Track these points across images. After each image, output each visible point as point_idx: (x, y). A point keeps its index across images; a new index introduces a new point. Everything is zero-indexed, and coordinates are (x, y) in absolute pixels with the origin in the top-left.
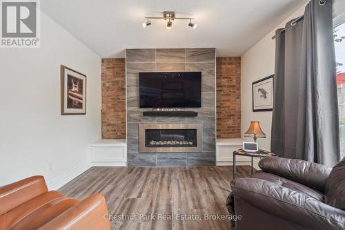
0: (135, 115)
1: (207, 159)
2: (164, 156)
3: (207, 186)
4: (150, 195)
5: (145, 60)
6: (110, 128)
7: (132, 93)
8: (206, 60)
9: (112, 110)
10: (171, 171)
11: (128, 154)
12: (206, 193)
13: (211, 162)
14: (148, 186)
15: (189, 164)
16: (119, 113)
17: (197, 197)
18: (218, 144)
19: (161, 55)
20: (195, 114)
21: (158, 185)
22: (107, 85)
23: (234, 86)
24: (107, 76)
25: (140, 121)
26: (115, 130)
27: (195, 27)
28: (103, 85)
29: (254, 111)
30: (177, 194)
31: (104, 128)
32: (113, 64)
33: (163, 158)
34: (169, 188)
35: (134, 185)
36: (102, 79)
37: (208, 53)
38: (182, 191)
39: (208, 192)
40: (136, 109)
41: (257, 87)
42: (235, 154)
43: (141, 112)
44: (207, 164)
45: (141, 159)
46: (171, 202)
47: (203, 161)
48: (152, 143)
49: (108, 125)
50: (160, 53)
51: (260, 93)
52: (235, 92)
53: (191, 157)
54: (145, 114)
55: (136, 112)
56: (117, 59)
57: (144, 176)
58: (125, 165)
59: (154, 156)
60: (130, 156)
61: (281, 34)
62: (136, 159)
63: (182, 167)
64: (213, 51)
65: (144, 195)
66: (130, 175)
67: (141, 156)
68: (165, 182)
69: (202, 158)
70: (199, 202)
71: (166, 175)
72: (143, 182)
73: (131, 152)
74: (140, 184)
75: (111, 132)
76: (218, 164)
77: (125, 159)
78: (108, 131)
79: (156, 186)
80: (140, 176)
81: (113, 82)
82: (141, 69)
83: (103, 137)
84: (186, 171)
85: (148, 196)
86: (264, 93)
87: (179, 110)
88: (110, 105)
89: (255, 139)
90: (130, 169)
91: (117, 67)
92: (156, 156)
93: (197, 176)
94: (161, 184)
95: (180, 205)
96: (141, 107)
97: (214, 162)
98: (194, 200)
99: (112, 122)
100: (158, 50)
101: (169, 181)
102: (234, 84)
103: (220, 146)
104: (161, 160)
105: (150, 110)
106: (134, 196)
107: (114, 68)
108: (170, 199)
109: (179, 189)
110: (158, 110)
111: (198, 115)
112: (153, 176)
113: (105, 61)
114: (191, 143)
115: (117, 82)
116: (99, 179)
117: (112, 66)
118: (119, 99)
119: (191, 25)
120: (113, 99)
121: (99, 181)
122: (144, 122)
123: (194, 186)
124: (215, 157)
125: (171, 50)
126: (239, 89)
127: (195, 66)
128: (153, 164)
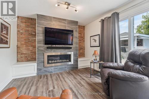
0: (42, 49)
1: (75, 66)
2: (56, 67)
3: (80, 77)
4: (59, 86)
5: (47, 21)
6: (23, 56)
7: (40, 37)
8: (75, 25)
9: (25, 46)
10: (61, 74)
11: (37, 69)
12: (81, 80)
13: (76, 67)
14: (55, 82)
15: (68, 70)
16: (29, 48)
17: (80, 82)
18: (79, 60)
19: (55, 20)
20: (71, 48)
21: (60, 81)
22: (21, 31)
23: (82, 37)
24: (21, 26)
25: (44, 51)
26: (26, 57)
27: (77, 12)
28: (18, 31)
29: (91, 47)
30: (71, 83)
31: (19, 56)
32: (25, 20)
33: (56, 69)
34: (65, 81)
35: (47, 83)
36: (17, 28)
37: (76, 23)
38: (72, 81)
39: (82, 79)
40: (42, 45)
41: (92, 38)
42: (91, 63)
43: (45, 47)
44: (75, 69)
45: (45, 71)
46: (70, 86)
47: (73, 68)
48: (50, 62)
49: (21, 54)
50: (55, 19)
51: (94, 41)
52: (83, 39)
53: (68, 67)
54: (48, 48)
55: (42, 47)
56: (28, 18)
57: (49, 78)
58: (35, 75)
59: (51, 68)
60: (39, 70)
61: (103, 21)
62: (42, 71)
63: (65, 71)
64: (77, 22)
65: (56, 87)
66: (42, 79)
67: (45, 69)
68: (62, 79)
69: (73, 67)
70: (81, 84)
71: (60, 76)
72: (51, 81)
73: (39, 67)
74: (50, 82)
75: (24, 58)
76: (79, 68)
77: (36, 72)
78: (21, 57)
79: (59, 82)
80: (47, 78)
81: (25, 30)
82: (45, 26)
83: (18, 61)
84: (68, 73)
85: (58, 87)
86: (95, 41)
87: (64, 46)
88: (23, 43)
89: (96, 57)
90: (39, 76)
91: (28, 22)
92: (53, 68)
93: (73, 74)
94: (61, 80)
95: (75, 87)
96: (45, 44)
97: (77, 68)
98: (79, 84)
99: (24, 52)
100: (54, 18)
101: (64, 78)
102: (83, 36)
103: (80, 61)
104: (55, 70)
105: (50, 46)
106: (51, 88)
107: (26, 22)
108: (69, 86)
109: (70, 81)
110: (54, 46)
111: (72, 48)
112: (54, 78)
113: (20, 18)
114: (68, 61)
115: (28, 30)
116: (23, 85)
117: (24, 21)
118: (29, 40)
119: (76, 11)
120: (25, 40)
121: (24, 86)
122: (47, 52)
123: (75, 78)
124: (78, 65)
125: (60, 19)
126: (84, 38)
127: (70, 28)
128: (52, 72)
